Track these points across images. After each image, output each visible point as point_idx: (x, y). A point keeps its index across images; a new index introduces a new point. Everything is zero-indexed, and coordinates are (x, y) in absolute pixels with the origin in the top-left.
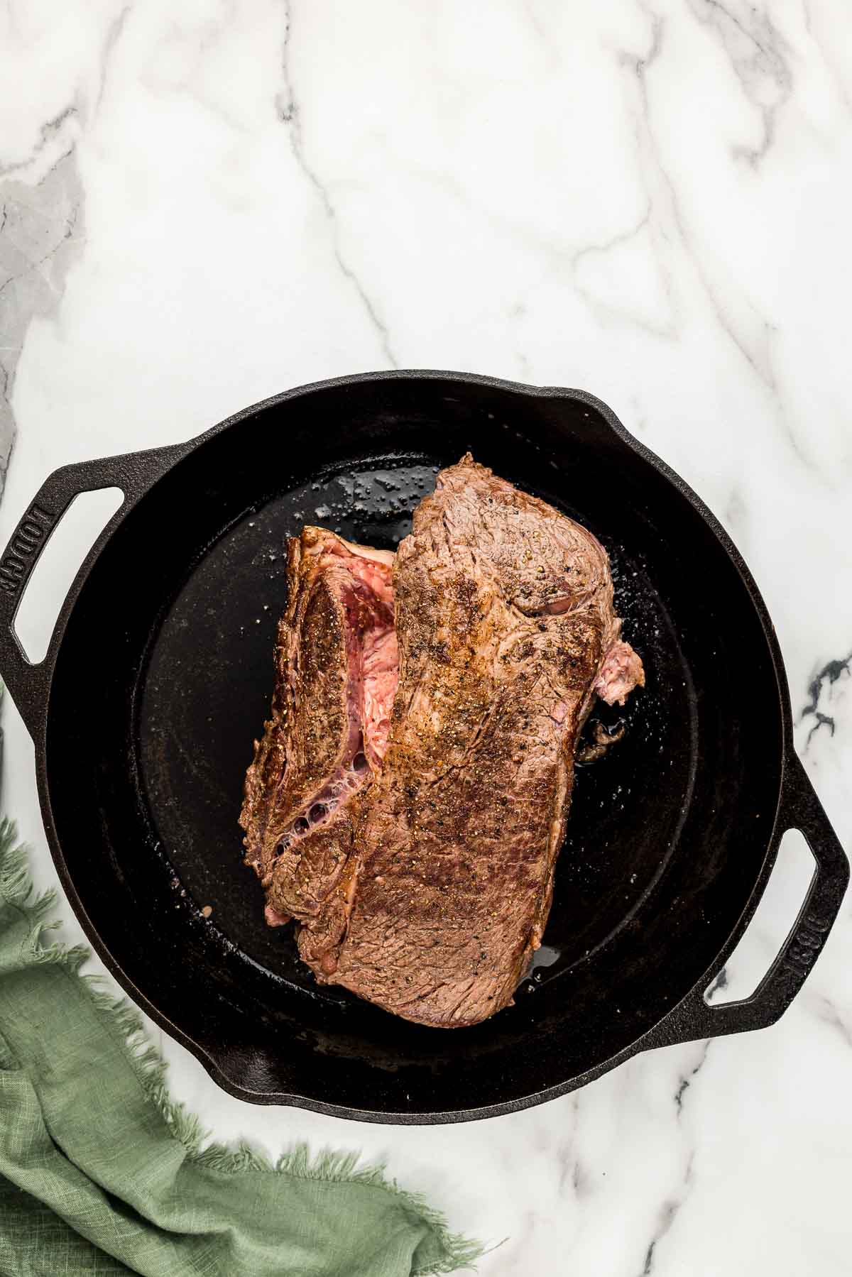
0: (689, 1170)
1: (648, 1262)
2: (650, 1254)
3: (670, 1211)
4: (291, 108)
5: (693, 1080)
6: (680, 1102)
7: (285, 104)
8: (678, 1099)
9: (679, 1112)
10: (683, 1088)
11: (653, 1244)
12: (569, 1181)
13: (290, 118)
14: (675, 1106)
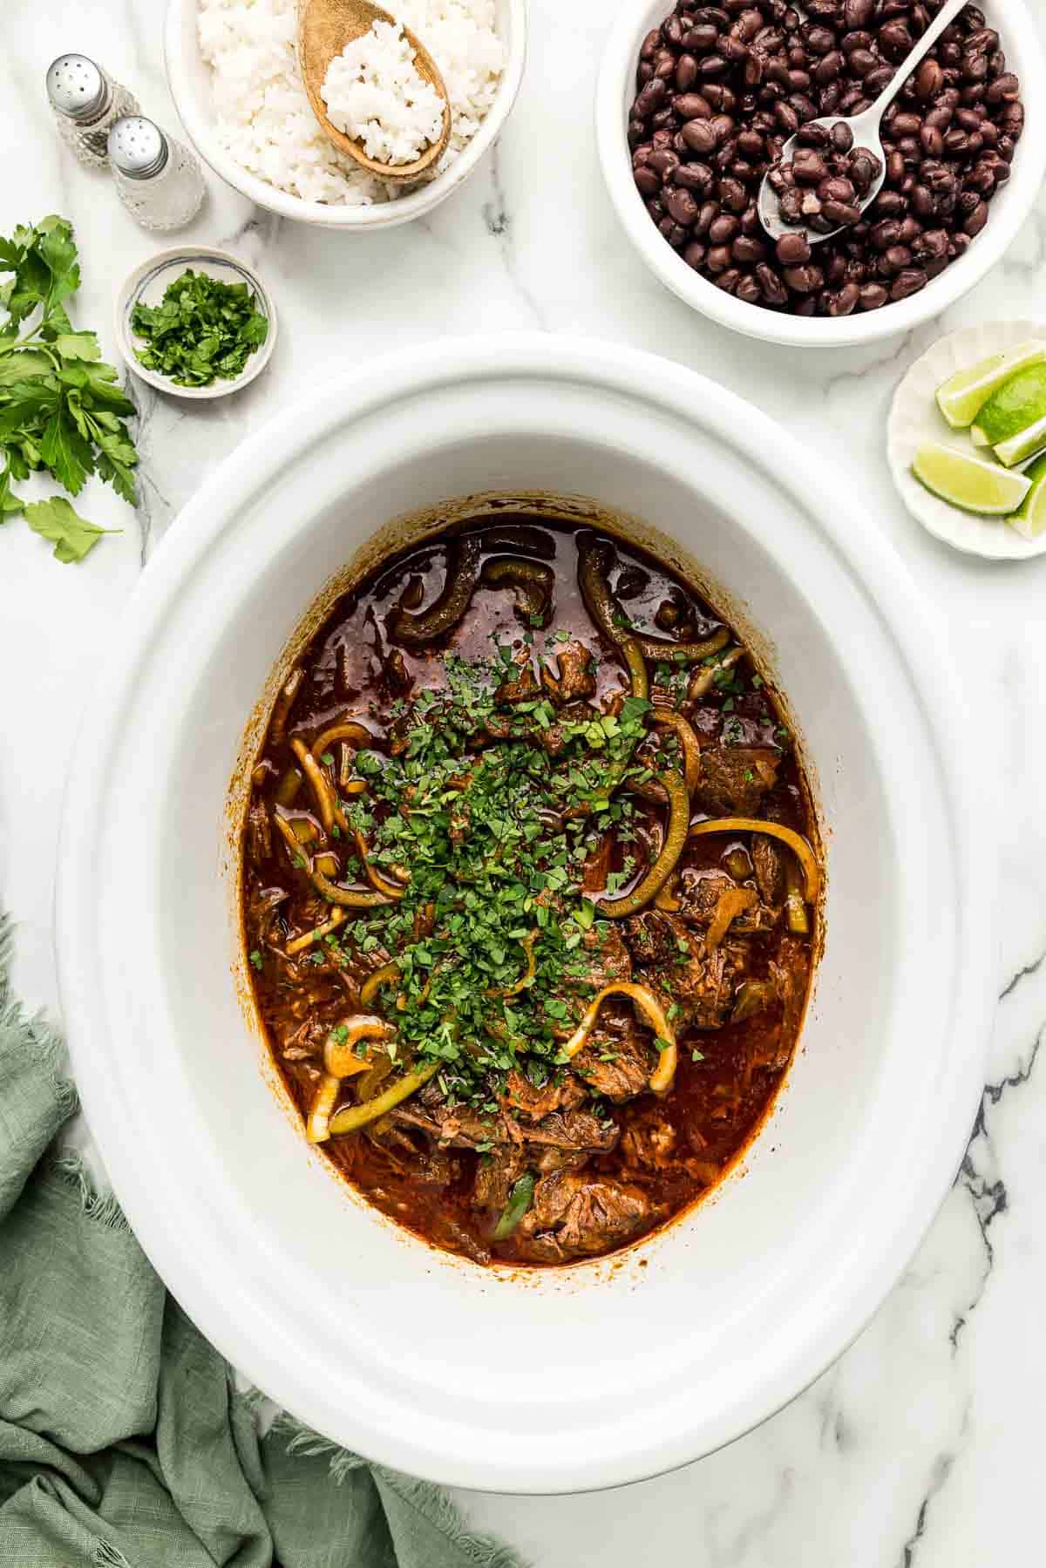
0: (965, 1418)
1: (921, 1523)
2: (922, 1513)
3: (944, 1466)
4: (502, 218)
5: (970, 1317)
6: (955, 1343)
7: (495, 215)
8: (953, 1339)
9: (953, 1355)
10: (958, 1326)
11: (925, 1503)
12: (831, 1434)
13: (500, 230)
14: (949, 1345)
